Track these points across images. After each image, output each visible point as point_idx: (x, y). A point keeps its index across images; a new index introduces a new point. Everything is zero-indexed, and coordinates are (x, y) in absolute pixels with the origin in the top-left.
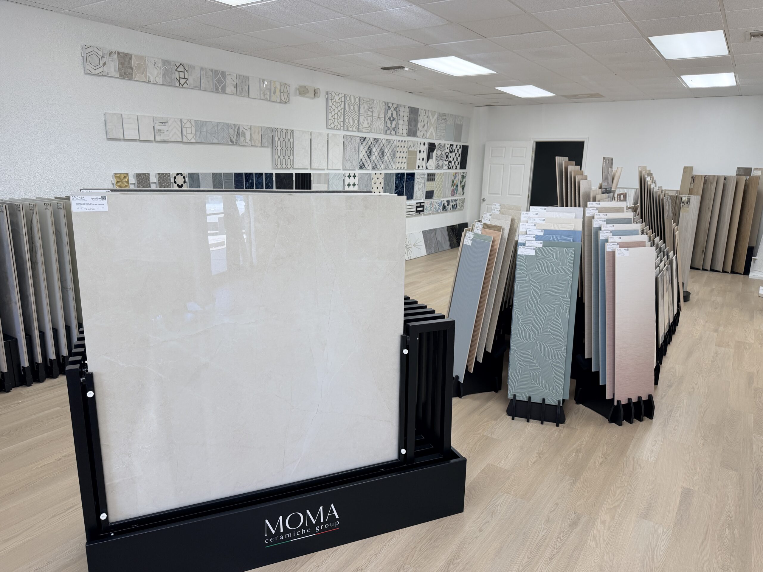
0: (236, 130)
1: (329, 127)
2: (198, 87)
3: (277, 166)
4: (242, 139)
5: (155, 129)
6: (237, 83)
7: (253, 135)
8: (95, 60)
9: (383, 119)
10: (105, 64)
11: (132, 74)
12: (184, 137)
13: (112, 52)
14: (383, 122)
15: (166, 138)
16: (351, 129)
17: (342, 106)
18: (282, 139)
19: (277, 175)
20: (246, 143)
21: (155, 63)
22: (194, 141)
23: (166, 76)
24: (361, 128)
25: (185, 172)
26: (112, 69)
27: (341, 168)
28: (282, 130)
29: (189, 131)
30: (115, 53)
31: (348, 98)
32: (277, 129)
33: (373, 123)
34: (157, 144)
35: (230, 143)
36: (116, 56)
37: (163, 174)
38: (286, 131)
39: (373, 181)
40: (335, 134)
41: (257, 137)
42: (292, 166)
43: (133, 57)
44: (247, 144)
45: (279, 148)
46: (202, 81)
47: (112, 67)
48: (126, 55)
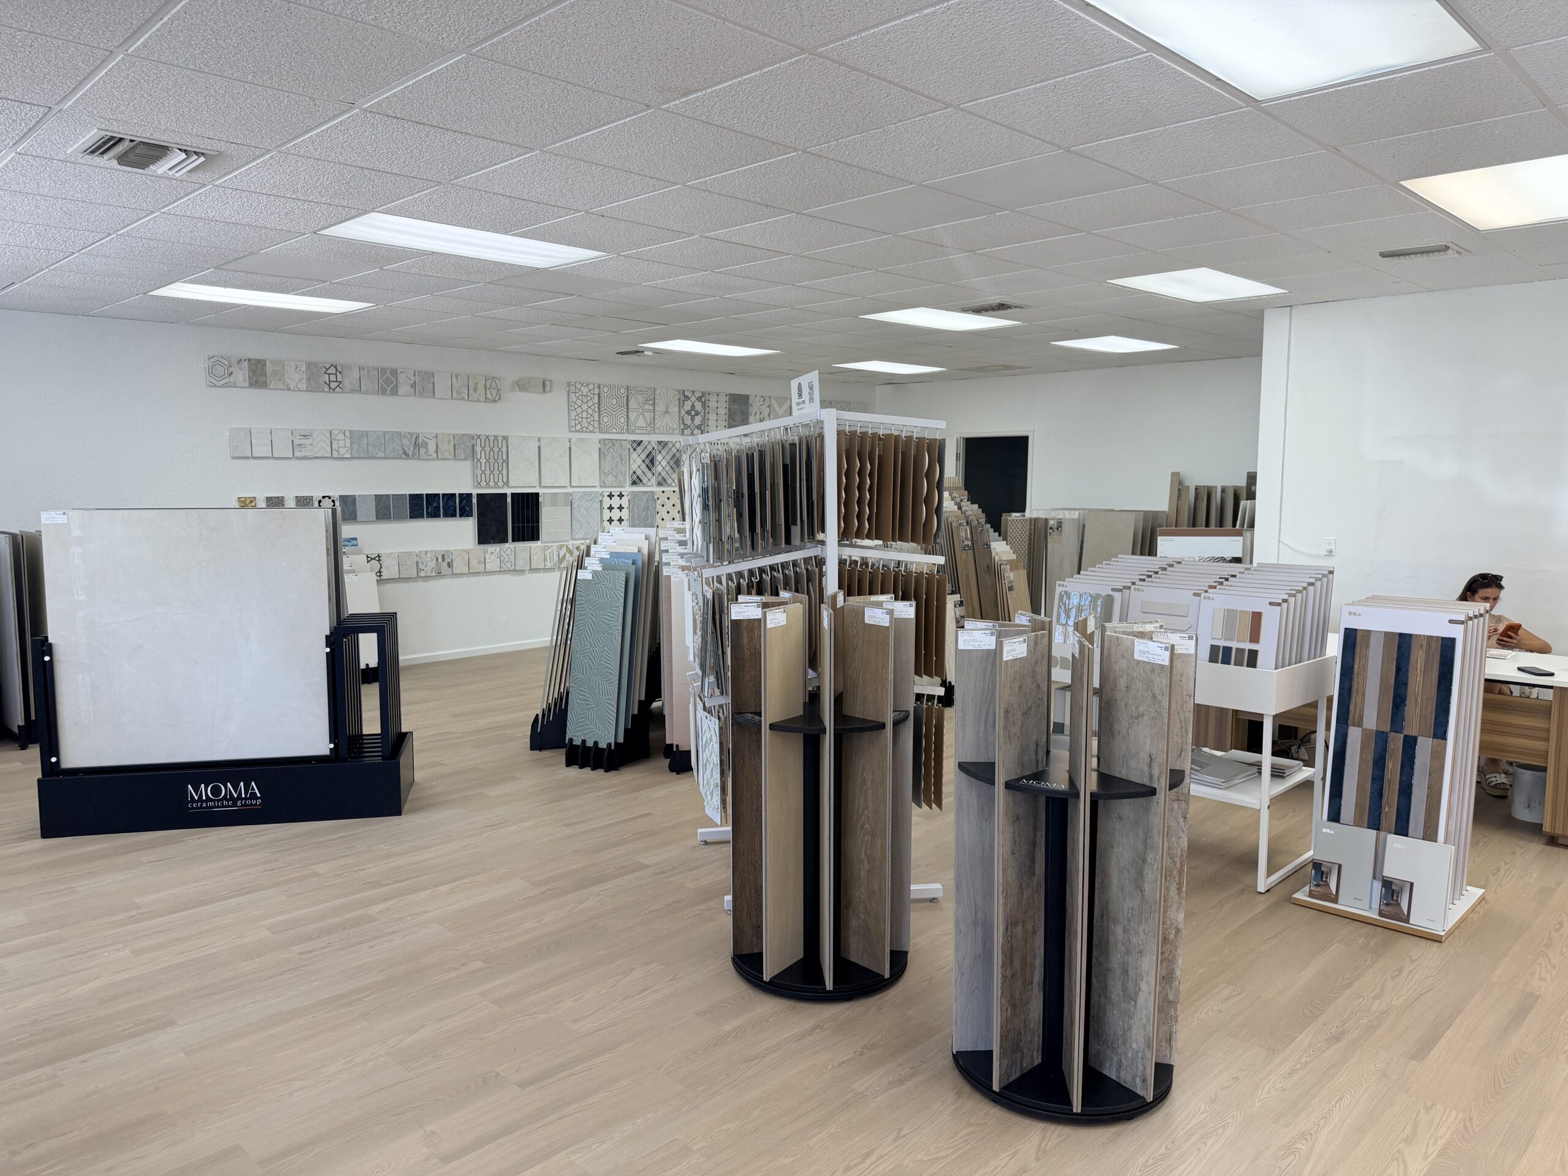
0: (413, 440)
1: (573, 429)
2: (357, 391)
3: (479, 484)
4: (423, 451)
5: (295, 443)
6: (415, 382)
7: (439, 446)
8: (220, 370)
9: (677, 414)
10: (231, 373)
11: (265, 382)
12: (334, 451)
13: (241, 360)
14: (677, 418)
15: (308, 454)
16: (614, 430)
17: (596, 400)
18: (487, 449)
19: (480, 497)
20: (428, 455)
21: (297, 367)
22: (349, 456)
23: (312, 381)
24: (633, 428)
25: (336, 494)
26: (241, 379)
27: (597, 483)
28: (487, 437)
29: (342, 444)
30: (245, 360)
31: (606, 389)
32: (479, 436)
33: (656, 421)
34: (298, 461)
35: (404, 456)
36: (246, 364)
37: (303, 497)
38: (494, 438)
39: (658, 502)
40: (583, 439)
41: (447, 448)
42: (507, 484)
43: (268, 362)
44: (430, 457)
45: (483, 461)
46: (362, 383)
47: (241, 375)
48: (259, 361)
